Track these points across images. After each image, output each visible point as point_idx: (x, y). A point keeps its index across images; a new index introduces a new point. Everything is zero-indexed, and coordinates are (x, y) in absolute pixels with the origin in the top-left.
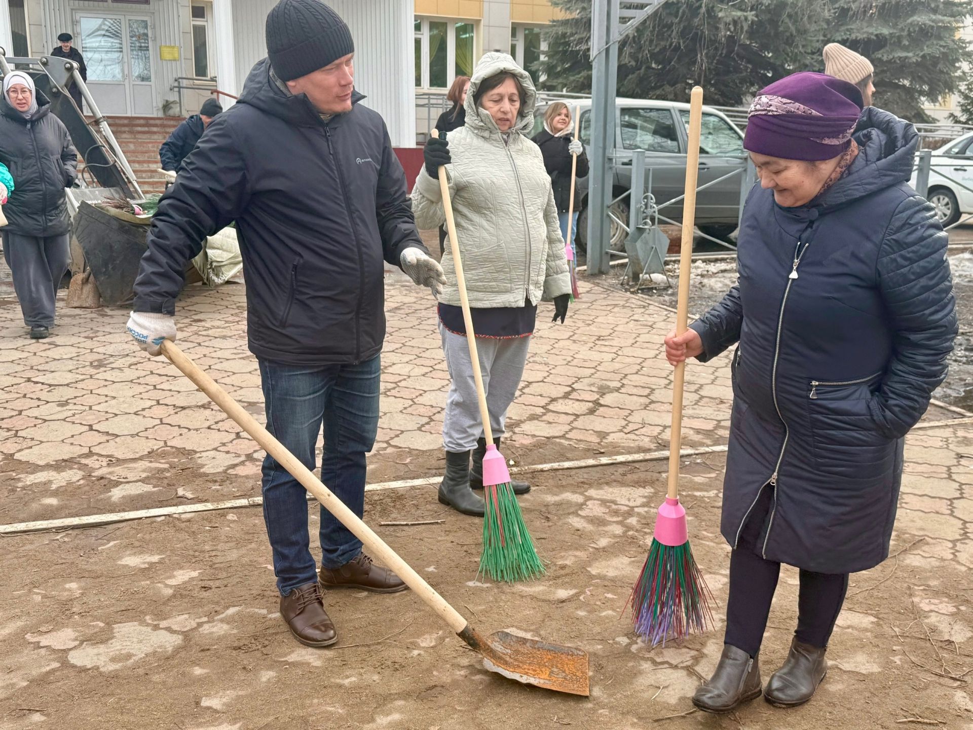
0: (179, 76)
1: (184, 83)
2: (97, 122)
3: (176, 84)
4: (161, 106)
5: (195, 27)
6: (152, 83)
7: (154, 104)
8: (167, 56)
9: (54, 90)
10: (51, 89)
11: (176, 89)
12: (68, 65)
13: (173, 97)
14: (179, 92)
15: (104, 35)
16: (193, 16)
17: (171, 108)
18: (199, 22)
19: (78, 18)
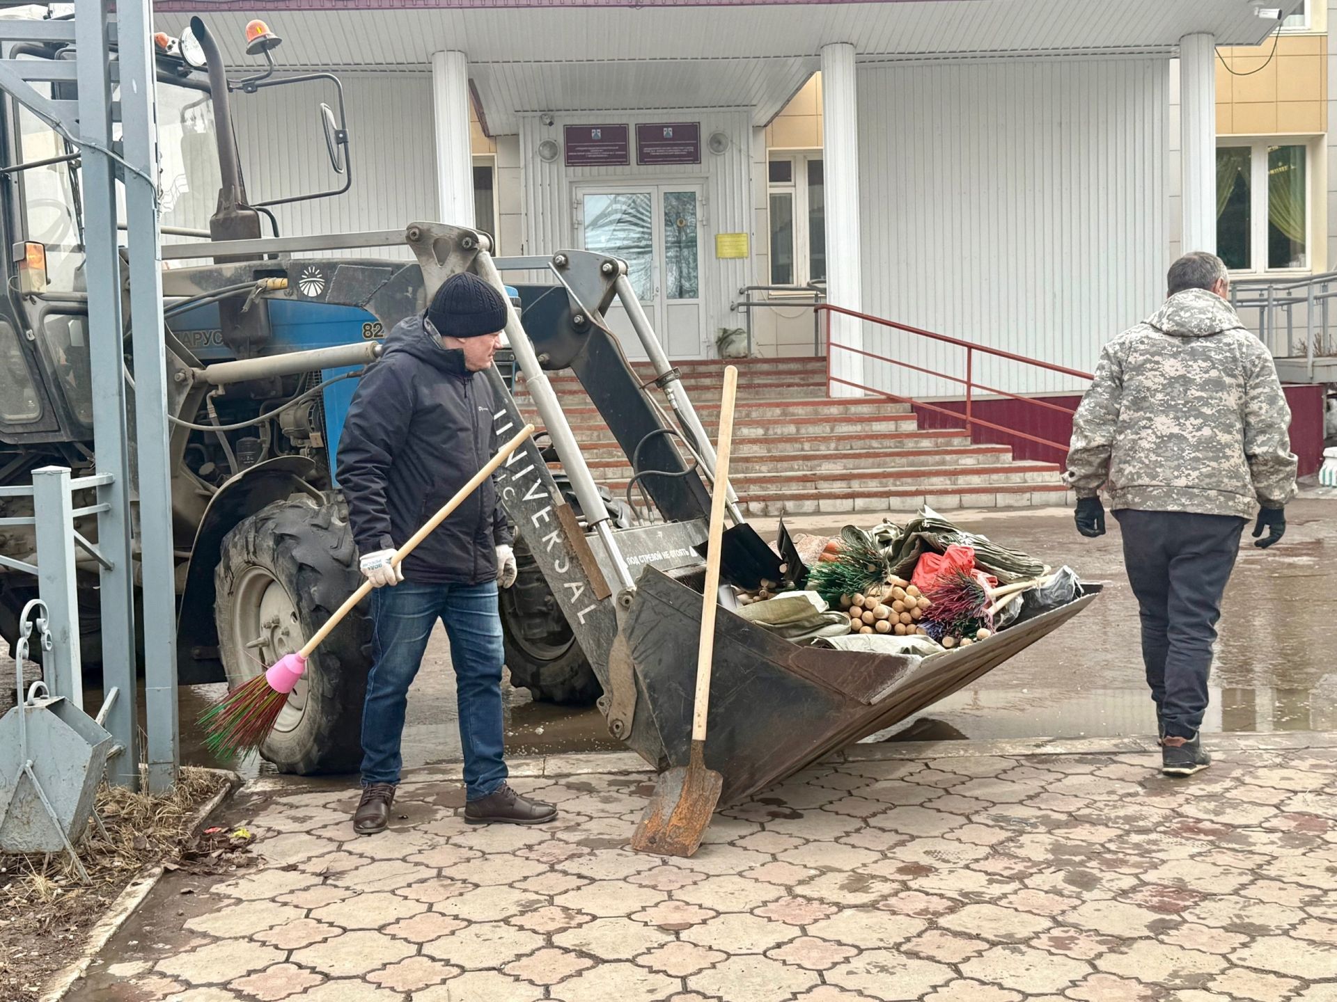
0: (748, 284)
1: (756, 296)
2: (661, 382)
3: (743, 299)
4: (713, 339)
5: (774, 198)
6: (701, 300)
7: (703, 337)
8: (727, 251)
9: (579, 319)
10: (572, 317)
11: (742, 309)
12: (608, 267)
13: (736, 322)
14: (748, 312)
15: (619, 221)
16: (771, 180)
17: (732, 342)
18: (781, 189)
19: (580, 196)
